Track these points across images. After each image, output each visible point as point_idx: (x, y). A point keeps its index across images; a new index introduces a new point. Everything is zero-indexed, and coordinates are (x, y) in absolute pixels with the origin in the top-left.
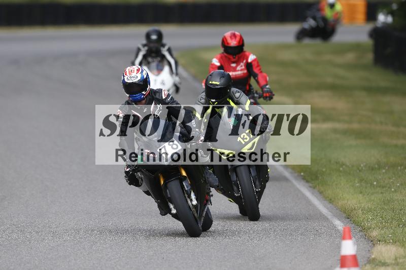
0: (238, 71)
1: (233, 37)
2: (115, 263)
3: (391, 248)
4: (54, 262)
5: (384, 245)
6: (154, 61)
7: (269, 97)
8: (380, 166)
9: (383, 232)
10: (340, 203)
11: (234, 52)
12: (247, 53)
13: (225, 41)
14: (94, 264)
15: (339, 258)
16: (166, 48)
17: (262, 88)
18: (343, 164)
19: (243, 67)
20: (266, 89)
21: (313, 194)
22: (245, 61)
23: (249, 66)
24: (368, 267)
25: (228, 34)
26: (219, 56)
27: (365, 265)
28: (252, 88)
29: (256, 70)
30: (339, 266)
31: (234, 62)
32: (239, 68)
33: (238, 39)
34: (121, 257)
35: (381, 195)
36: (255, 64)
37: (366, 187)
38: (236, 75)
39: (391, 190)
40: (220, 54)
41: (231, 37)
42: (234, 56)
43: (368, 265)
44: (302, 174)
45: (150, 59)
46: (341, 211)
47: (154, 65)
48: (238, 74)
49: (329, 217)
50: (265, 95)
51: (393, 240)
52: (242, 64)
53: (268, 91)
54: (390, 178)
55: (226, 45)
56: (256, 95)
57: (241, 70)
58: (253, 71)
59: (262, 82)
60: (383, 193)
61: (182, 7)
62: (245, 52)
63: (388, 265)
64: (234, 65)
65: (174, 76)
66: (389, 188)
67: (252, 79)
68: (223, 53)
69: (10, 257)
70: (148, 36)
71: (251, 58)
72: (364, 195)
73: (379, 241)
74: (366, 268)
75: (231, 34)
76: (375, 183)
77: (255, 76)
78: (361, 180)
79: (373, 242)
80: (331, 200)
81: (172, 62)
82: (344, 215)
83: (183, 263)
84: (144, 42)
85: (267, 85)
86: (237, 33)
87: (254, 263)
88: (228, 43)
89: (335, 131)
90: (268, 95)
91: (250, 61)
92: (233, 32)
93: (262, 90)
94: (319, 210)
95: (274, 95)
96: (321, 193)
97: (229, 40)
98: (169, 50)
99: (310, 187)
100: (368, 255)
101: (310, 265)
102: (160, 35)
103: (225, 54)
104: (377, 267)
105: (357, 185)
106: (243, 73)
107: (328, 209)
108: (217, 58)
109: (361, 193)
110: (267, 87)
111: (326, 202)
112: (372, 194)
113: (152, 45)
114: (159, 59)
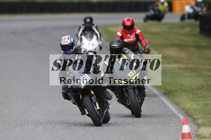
0: (131, 38)
1: (128, 21)
2: (65, 137)
3: (208, 129)
4: (33, 136)
5: (204, 127)
6: (88, 33)
7: (148, 52)
8: (203, 87)
9: (204, 121)
10: (182, 106)
11: (129, 29)
12: (136, 29)
13: (124, 22)
14: (54, 137)
15: (181, 134)
16: (95, 26)
17: (144, 47)
18: (183, 86)
19: (134, 37)
20: (146, 48)
21: (168, 101)
22: (135, 33)
23: (137, 36)
24: (196, 139)
25: (125, 19)
26: (121, 31)
27: (195, 138)
28: (139, 47)
29: (141, 38)
30: (181, 138)
31: (129, 34)
32: (131, 37)
33: (131, 22)
34: (68, 134)
35: (203, 102)
36: (140, 35)
37: (195, 98)
38: (130, 41)
39: (208, 99)
40: (122, 30)
41: (127, 21)
42: (129, 31)
43: (196, 138)
44: (162, 91)
45: (86, 32)
46: (182, 110)
47: (88, 35)
48: (131, 40)
49: (176, 113)
50: (145, 51)
51: (209, 125)
52: (133, 35)
53: (147, 49)
54: (208, 93)
55: (125, 25)
56: (141, 51)
57: (133, 38)
58: (139, 39)
59: (144, 44)
60: (204, 101)
61: (100, 4)
62: (135, 28)
63: (207, 138)
64: (129, 35)
65: (99, 41)
66: (207, 98)
67: (139, 42)
68: (123, 29)
69: (10, 134)
70: (85, 20)
71: (138, 31)
72: (194, 101)
73: (202, 125)
74: (195, 139)
75: (127, 19)
76: (200, 95)
77: (140, 41)
78: (193, 94)
79: (199, 126)
80: (177, 104)
81: (98, 33)
82: (184, 112)
83: (100, 137)
84: (83, 23)
85: (146, 46)
86: (130, 18)
87: (137, 137)
88: (126, 24)
89: (180, 68)
90: (147, 51)
91: (137, 33)
92: (128, 18)
93: (144, 49)
94: (171, 109)
95: (150, 51)
96: (172, 100)
97: (126, 22)
98: (96, 27)
99: (167, 97)
100: (196, 133)
101: (166, 138)
102: (91, 19)
103: (124, 30)
104: (201, 139)
105: (191, 96)
106: (134, 40)
107: (175, 108)
108: (120, 32)
109: (193, 100)
110: (147, 46)
111: (174, 105)
112: (199, 101)
113: (87, 25)
114: (91, 32)
